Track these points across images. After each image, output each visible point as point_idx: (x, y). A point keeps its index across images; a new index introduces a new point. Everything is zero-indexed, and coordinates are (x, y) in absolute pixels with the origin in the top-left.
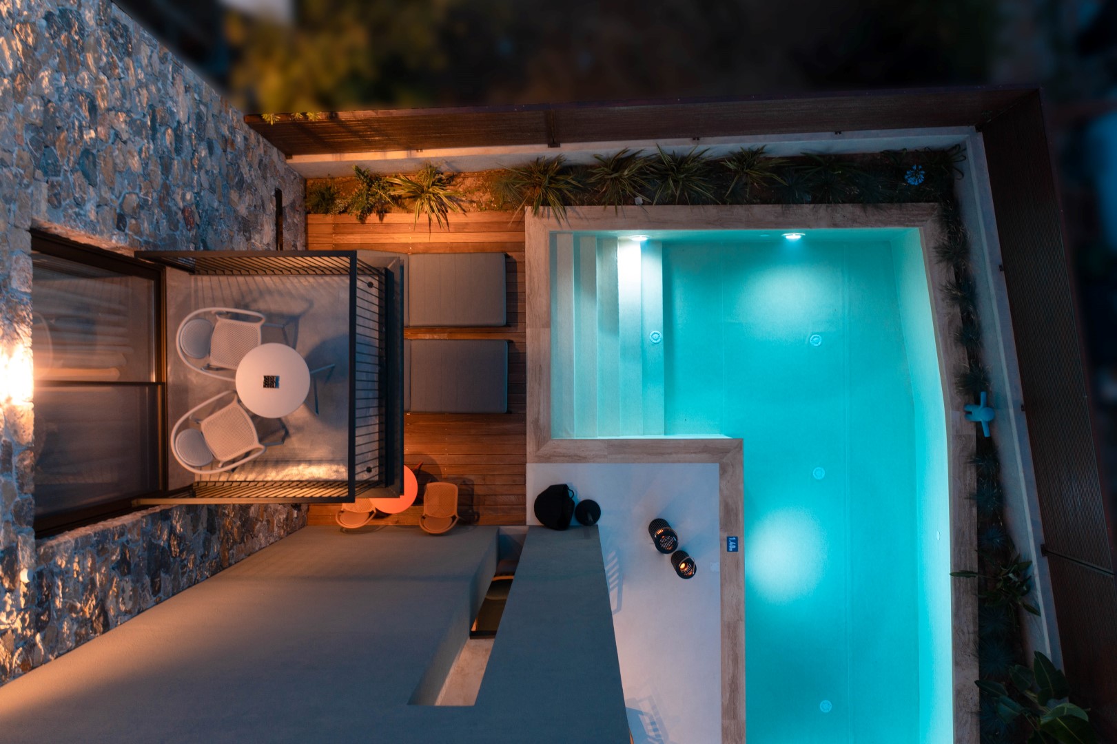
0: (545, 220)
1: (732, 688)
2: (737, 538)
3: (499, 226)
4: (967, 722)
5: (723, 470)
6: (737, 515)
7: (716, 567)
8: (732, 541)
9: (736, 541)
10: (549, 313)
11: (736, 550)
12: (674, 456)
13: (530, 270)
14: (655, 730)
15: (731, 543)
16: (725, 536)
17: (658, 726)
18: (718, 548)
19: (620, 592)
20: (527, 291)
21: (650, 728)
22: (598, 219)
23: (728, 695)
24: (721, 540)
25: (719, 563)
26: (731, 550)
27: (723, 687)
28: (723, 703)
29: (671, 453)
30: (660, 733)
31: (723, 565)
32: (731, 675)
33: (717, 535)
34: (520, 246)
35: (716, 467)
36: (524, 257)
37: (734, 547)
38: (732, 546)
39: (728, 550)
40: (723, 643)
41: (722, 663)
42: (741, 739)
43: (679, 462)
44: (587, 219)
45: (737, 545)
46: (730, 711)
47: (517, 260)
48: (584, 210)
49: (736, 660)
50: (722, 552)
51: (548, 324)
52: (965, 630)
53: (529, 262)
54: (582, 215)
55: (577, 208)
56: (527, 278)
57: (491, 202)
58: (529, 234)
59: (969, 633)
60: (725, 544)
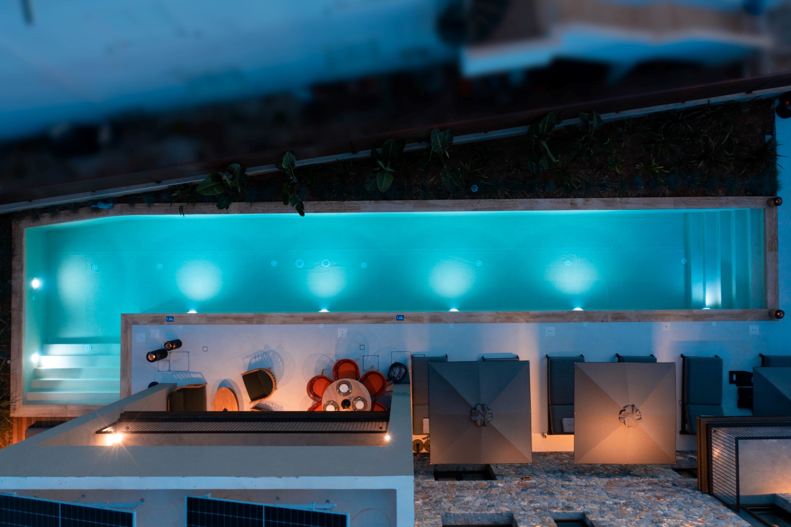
0: (17, 407)
1: (238, 320)
2: (167, 317)
3: (19, 429)
4: (255, 208)
5: (136, 323)
6: (156, 317)
7: (181, 327)
8: (169, 319)
9: (169, 317)
10: (61, 405)
11: (173, 317)
12: (128, 346)
13: (40, 414)
14: (258, 356)
16: (166, 322)
17: (256, 355)
18: (172, 326)
19: (193, 373)
20: (50, 416)
21: (257, 359)
22: (17, 382)
23: (241, 321)
24: (168, 324)
25: (179, 326)
27: (239, 324)
28: (246, 324)
29: (127, 348)
30: (260, 354)
31: (180, 324)
32: (232, 320)
33: (166, 326)
34: (29, 419)
35: (133, 326)
36: (34, 417)
38: (171, 319)
40: (217, 324)
41: (226, 324)
42: (262, 315)
43: (131, 344)
44: (17, 387)
45: (171, 317)
46: (249, 321)
47: (35, 420)
48: (12, 389)
49: (225, 318)
50: (174, 324)
51: (65, 406)
52: (212, 209)
53: (37, 415)
54: (15, 390)
55: (11, 392)
56: (44, 416)
57: (9, 433)
58: (23, 415)
59: (213, 207)
60: (170, 322)
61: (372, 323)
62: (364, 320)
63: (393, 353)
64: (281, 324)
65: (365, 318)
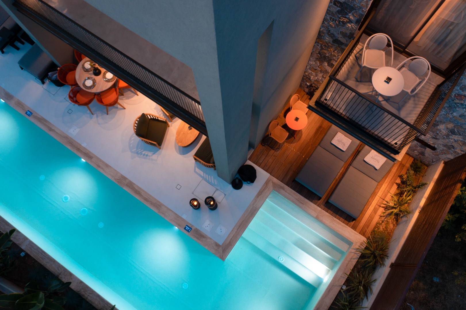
0: (359, 244)
1: (138, 191)
2: (189, 232)
3: (367, 225)
4: (58, 269)
5: (217, 245)
6: (197, 238)
7: (184, 217)
8: (189, 230)
9: (188, 231)
10: (321, 222)
11: (185, 228)
12: (236, 230)
13: (343, 226)
14: (144, 155)
15: (189, 228)
16: (193, 228)
18: (190, 222)
19: (201, 176)
20: (335, 219)
21: (146, 153)
22: (347, 266)
23: (136, 188)
24: (192, 226)
25: (185, 219)
26: (186, 227)
27: (140, 188)
28: (135, 184)
29: (237, 230)
30: (142, 156)
31: (183, 220)
32: (142, 194)
33: (195, 225)
34: (354, 228)
35: (221, 244)
36: (349, 226)
37: (186, 229)
38: (187, 228)
39: (187, 225)
40: (156, 200)
41: (149, 194)
42: (118, 182)
43: (232, 230)
44: (349, 261)
45: (186, 230)
46: (131, 185)
47: (349, 223)
48: (354, 262)
49: (146, 200)
50: (188, 223)
51: (317, 218)
52: (91, 295)
53: (345, 227)
54: (352, 260)
55: (356, 260)
56: (340, 222)
57: (378, 229)
58: (357, 234)
59: (89, 296)
60: (190, 226)
61: (50, 123)
62: (53, 128)
63: (54, 94)
64: (110, 167)
65: (51, 130)
